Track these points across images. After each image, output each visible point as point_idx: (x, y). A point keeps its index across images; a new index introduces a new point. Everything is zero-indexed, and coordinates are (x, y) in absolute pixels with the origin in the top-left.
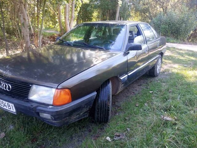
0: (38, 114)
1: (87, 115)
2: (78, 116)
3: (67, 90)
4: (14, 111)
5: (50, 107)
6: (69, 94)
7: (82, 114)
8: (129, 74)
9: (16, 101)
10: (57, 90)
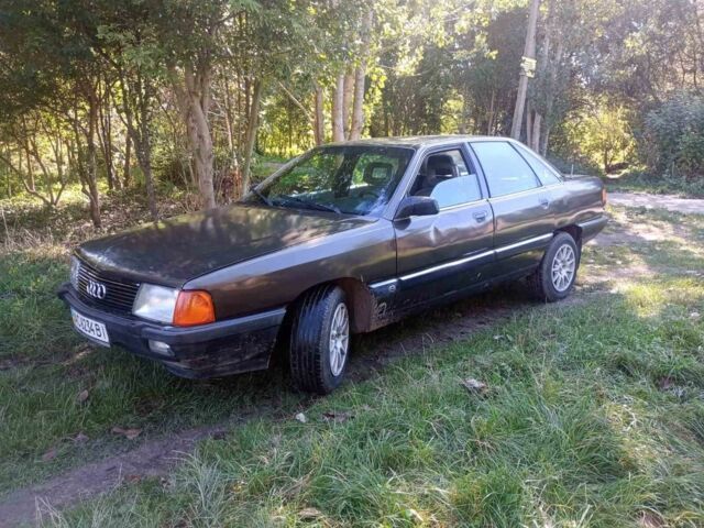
0: (146, 342)
1: (264, 363)
2: (237, 360)
3: (203, 295)
4: (107, 340)
5: (167, 328)
6: (207, 304)
7: (247, 357)
8: (403, 278)
9: (110, 318)
10: (182, 294)
